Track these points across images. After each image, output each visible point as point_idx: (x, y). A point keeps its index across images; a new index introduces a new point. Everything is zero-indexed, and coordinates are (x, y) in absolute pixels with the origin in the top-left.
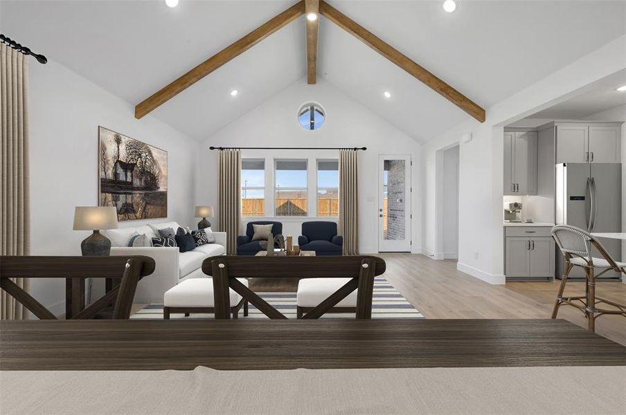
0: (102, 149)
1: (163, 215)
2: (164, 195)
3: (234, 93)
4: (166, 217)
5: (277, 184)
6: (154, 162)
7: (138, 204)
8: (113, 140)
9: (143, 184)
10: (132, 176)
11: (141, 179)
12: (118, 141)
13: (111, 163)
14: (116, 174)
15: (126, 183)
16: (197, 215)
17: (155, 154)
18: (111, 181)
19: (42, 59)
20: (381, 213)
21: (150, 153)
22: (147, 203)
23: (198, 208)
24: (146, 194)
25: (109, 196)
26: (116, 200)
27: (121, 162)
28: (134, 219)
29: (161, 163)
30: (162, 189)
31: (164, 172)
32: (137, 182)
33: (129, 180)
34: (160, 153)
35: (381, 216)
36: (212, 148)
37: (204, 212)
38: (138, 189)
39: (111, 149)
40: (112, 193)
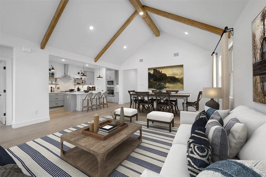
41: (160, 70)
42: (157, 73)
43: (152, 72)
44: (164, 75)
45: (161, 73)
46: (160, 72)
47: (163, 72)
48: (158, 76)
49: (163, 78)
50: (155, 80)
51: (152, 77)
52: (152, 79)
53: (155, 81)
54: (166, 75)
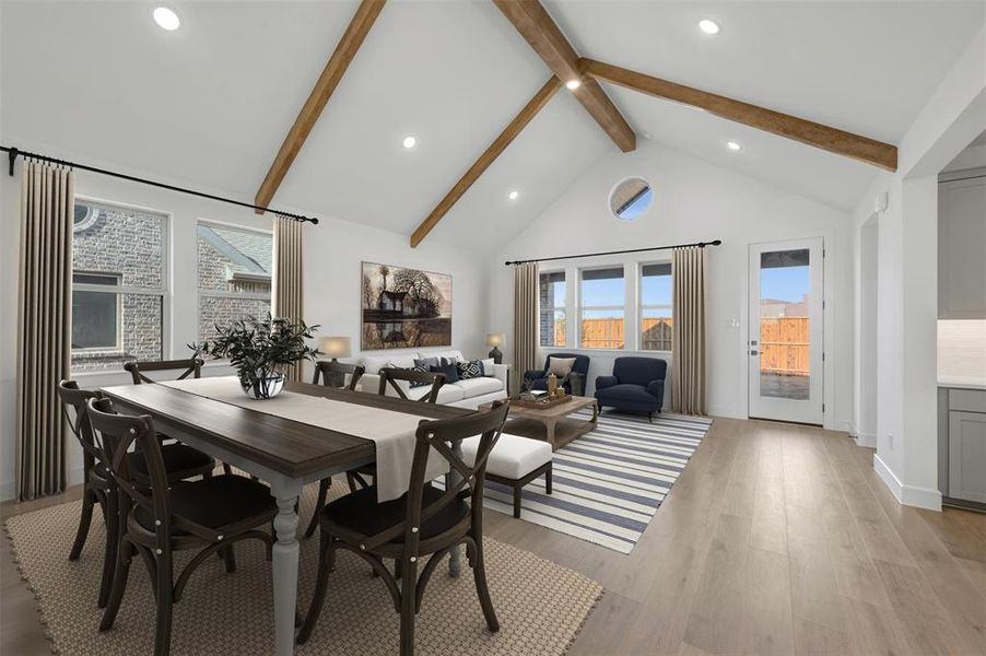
0: (366, 282)
1: (447, 342)
2: (447, 322)
3: (514, 195)
4: (450, 344)
5: (583, 303)
6: (432, 288)
7: (410, 333)
8: (378, 273)
9: (416, 311)
10: (402, 305)
11: (413, 308)
12: (385, 272)
13: (376, 294)
14: (381, 305)
15: (394, 311)
16: (488, 344)
17: (434, 280)
18: (375, 311)
19: (315, 221)
20: (753, 348)
21: (426, 279)
22: (421, 331)
23: (489, 336)
24: (419, 322)
25: (374, 326)
26: (381, 329)
27: (388, 293)
28: (403, 347)
29: (442, 289)
30: (443, 315)
31: (445, 297)
32: (408, 311)
33: (398, 308)
34: (441, 278)
35: (754, 353)
36: (508, 263)
37: (495, 340)
38: (410, 317)
39: (376, 281)
40: (377, 322)
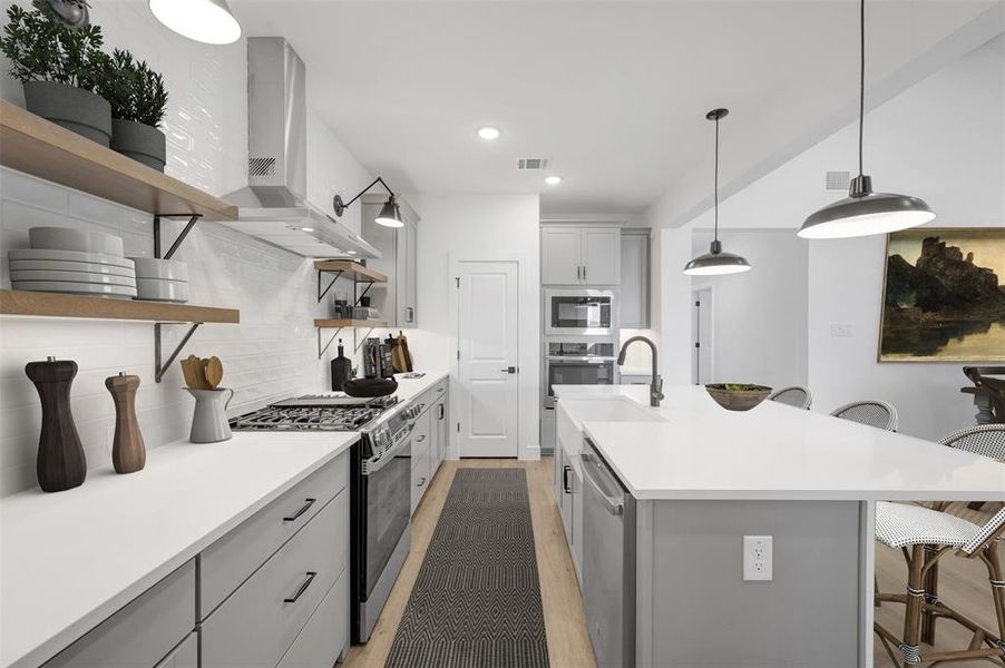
41: (965, 249)
42: (941, 265)
43: (912, 255)
44: (982, 279)
45: (968, 264)
46: (965, 258)
47: (978, 262)
48: (948, 281)
49: (978, 294)
50: (924, 305)
51: (913, 287)
52: (913, 296)
53: (924, 311)
54: (996, 277)
